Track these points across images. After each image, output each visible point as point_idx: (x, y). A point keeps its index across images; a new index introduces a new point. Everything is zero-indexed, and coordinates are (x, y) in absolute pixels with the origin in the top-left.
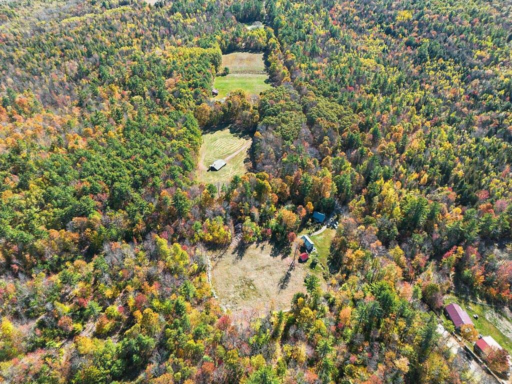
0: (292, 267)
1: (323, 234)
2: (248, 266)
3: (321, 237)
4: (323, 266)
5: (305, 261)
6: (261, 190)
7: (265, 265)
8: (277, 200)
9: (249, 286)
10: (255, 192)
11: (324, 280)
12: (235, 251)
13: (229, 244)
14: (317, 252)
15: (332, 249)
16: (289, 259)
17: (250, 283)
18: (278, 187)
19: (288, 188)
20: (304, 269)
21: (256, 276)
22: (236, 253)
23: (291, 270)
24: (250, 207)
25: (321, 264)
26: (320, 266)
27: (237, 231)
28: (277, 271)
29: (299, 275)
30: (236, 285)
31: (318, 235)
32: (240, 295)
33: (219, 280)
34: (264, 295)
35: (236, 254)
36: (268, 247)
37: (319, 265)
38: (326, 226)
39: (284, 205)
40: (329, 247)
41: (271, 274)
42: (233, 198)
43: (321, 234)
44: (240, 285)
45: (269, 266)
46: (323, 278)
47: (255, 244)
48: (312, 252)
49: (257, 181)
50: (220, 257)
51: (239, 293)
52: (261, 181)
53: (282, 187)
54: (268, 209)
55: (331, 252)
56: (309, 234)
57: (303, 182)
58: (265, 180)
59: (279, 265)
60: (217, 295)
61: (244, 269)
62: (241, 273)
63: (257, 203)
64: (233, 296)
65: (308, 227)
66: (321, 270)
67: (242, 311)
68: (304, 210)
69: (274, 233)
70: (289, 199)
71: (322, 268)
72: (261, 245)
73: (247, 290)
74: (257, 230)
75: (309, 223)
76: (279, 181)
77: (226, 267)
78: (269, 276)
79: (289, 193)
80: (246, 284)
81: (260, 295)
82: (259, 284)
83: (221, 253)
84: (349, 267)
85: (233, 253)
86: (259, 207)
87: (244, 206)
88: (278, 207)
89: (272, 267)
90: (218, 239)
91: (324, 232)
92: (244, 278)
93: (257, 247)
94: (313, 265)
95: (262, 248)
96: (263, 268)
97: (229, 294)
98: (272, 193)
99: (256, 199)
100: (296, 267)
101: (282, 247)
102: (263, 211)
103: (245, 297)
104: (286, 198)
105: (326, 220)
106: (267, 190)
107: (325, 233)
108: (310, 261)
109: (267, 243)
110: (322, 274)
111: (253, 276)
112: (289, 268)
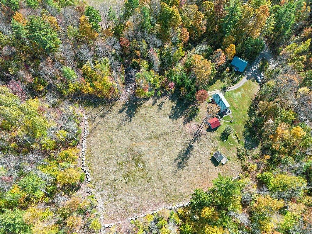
0: (196, 137)
1: (242, 89)
2: (139, 133)
3: (239, 93)
4: (237, 138)
5: (215, 129)
6: (166, 22)
7: (161, 132)
8: (187, 38)
9: (137, 164)
10: (158, 25)
11: (238, 158)
12: (124, 109)
13: (116, 99)
14: (231, 117)
15: (251, 113)
16: (193, 125)
17: (138, 158)
18: (190, 18)
19: (205, 21)
20: (213, 142)
21: (147, 148)
22: (125, 111)
23: (194, 141)
24: (149, 47)
25: (235, 135)
26: (234, 137)
27: (128, 81)
28: (176, 142)
29: (205, 150)
30: (120, 160)
31: (236, 91)
32: (123, 176)
33: (96, 151)
34: (155, 179)
35: (124, 114)
36: (169, 105)
37: (232, 136)
38: (246, 76)
39: (196, 46)
40: (247, 108)
41: (168, 146)
42: (126, 33)
43: (239, 89)
44: (124, 160)
45: (167, 134)
46: (236, 155)
47: (151, 101)
48: (225, 116)
49: (162, 7)
50: (103, 116)
51: (121, 173)
52: (167, 7)
53: (198, 18)
54: (174, 52)
55: (250, 115)
56: (224, 89)
57: (227, 13)
58: (174, 7)
59: (180, 133)
60: (91, 175)
61: (132, 137)
62: (128, 143)
63: (159, 42)
64: (113, 177)
65: (223, 78)
66: (236, 143)
67: (122, 202)
68: (223, 56)
69: (178, 87)
70: (203, 37)
71: (237, 141)
72: (159, 102)
73: (133, 169)
74: (155, 81)
75: (226, 73)
76: (193, 8)
77: (109, 134)
78: (164, 149)
79: (204, 28)
80: (133, 159)
81: (150, 178)
82: (150, 160)
83: (105, 111)
84: (276, 146)
85: (120, 112)
86: (161, 48)
87: (139, 44)
88: (187, 48)
89: (170, 136)
90: (101, 92)
91: (243, 86)
92: (132, 150)
93: (154, 104)
94: (225, 136)
95: (160, 107)
96: (158, 136)
97: (108, 174)
98: (181, 26)
99: (158, 36)
100: (202, 137)
101: (187, 106)
102: (167, 54)
103: (129, 180)
104: (199, 35)
105: (247, 69)
106: (175, 22)
107: (244, 89)
108: (221, 129)
109: (168, 99)
110: (235, 150)
111: (143, 148)
112: (192, 138)
